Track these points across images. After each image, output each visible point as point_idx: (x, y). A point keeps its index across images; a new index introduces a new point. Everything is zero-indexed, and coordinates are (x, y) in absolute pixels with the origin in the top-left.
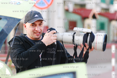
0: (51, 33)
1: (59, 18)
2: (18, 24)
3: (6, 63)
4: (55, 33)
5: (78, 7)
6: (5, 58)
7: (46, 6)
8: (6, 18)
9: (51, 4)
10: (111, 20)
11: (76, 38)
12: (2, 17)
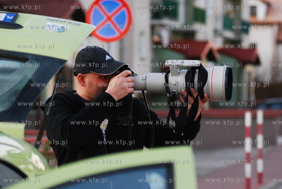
0: (122, 76)
1: (142, 59)
2: (61, 71)
3: (37, 146)
4: (129, 75)
5: (179, 38)
6: (35, 138)
7: (117, 34)
8: (37, 58)
9: (126, 31)
10: (244, 63)
11: (172, 79)
12: (29, 57)
